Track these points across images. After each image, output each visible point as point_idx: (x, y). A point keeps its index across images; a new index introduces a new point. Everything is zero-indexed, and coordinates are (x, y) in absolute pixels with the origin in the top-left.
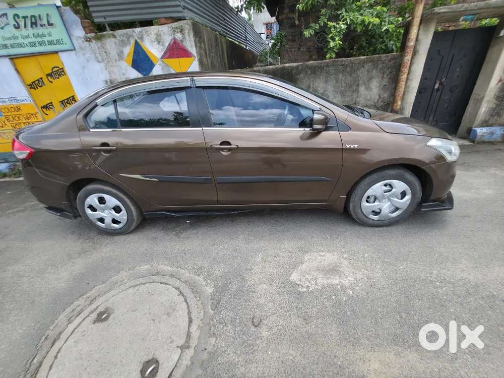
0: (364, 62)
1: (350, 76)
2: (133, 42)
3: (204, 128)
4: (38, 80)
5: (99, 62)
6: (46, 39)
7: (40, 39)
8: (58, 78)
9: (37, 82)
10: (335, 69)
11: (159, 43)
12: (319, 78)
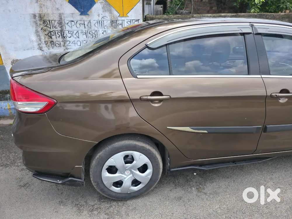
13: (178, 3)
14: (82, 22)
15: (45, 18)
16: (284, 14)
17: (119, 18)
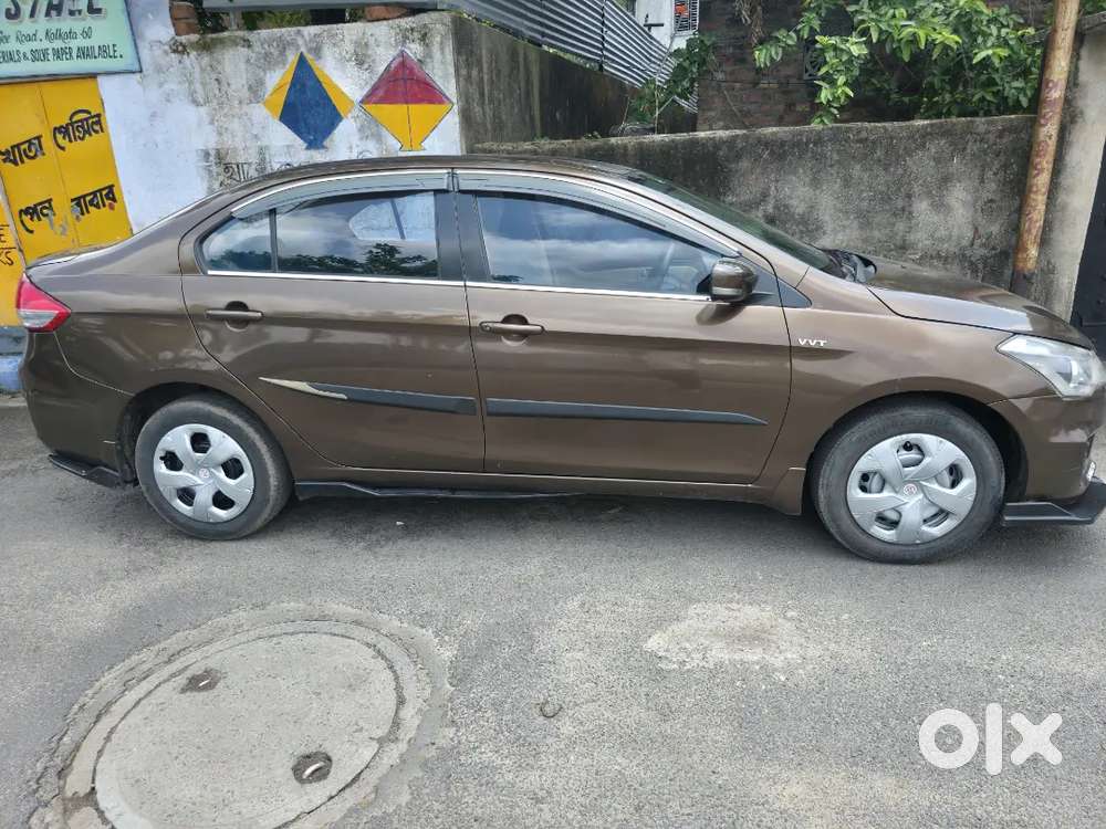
0: (926, 135)
1: (885, 169)
2: (292, 58)
3: (468, 283)
4: (29, 142)
5: (195, 102)
6: (74, 44)
7: (58, 44)
8: (82, 139)
9: (26, 146)
10: (838, 152)
11: (360, 63)
12: (795, 173)
15: (228, 160)
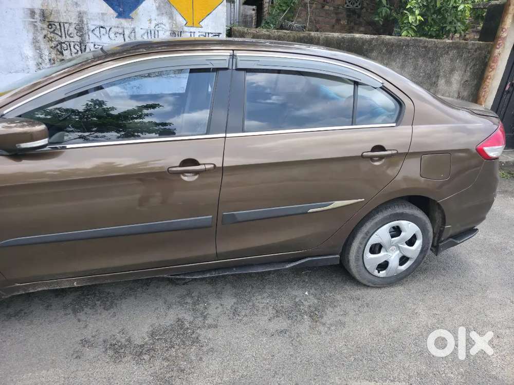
0: (449, 47)
10: (415, 52)
13: (284, 8)
14: (121, 31)
15: (51, 19)
16: (451, 41)
17: (186, 29)
